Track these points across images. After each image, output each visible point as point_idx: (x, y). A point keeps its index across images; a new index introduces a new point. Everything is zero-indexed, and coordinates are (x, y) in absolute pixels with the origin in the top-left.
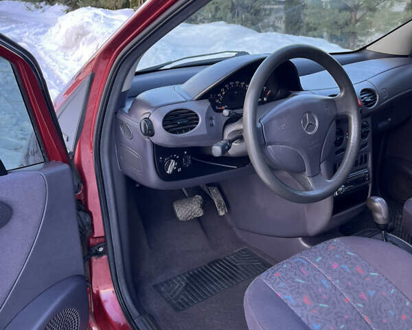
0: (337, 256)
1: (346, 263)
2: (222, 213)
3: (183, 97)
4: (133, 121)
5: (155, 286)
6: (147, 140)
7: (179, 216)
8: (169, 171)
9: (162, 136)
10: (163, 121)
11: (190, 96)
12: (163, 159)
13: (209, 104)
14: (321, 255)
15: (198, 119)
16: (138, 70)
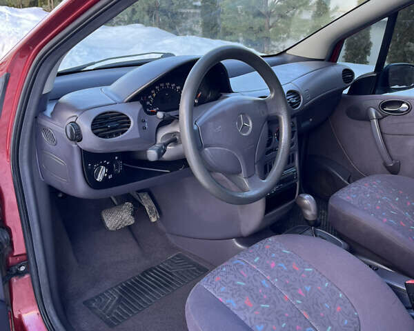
0: (274, 255)
1: (282, 261)
2: (153, 220)
3: (111, 98)
4: (57, 125)
6: (74, 146)
7: (108, 225)
8: (99, 178)
9: (90, 141)
10: (92, 125)
11: (118, 97)
12: (92, 166)
13: (141, 106)
14: (258, 255)
15: (129, 122)
16: (60, 69)
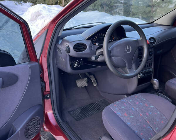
0: (138, 100)
1: (141, 102)
2: (95, 85)
3: (81, 39)
4: (63, 47)
5: (69, 112)
6: (68, 54)
7: (78, 85)
8: (75, 66)
9: (73, 53)
10: (74, 47)
11: (83, 38)
12: (73, 62)
13: (91, 41)
14: (132, 99)
15: (86, 47)
16: (65, 28)
